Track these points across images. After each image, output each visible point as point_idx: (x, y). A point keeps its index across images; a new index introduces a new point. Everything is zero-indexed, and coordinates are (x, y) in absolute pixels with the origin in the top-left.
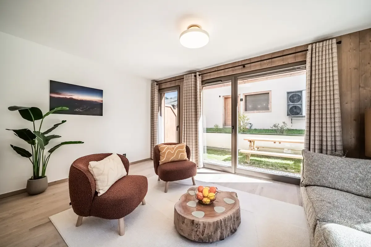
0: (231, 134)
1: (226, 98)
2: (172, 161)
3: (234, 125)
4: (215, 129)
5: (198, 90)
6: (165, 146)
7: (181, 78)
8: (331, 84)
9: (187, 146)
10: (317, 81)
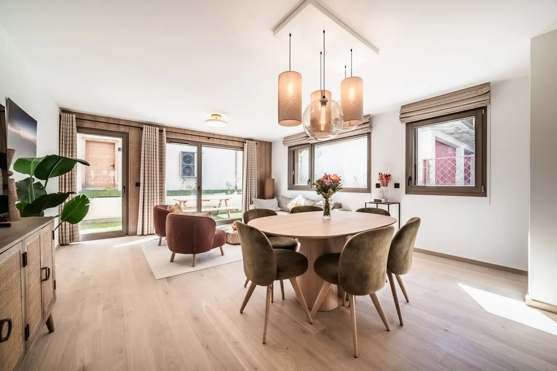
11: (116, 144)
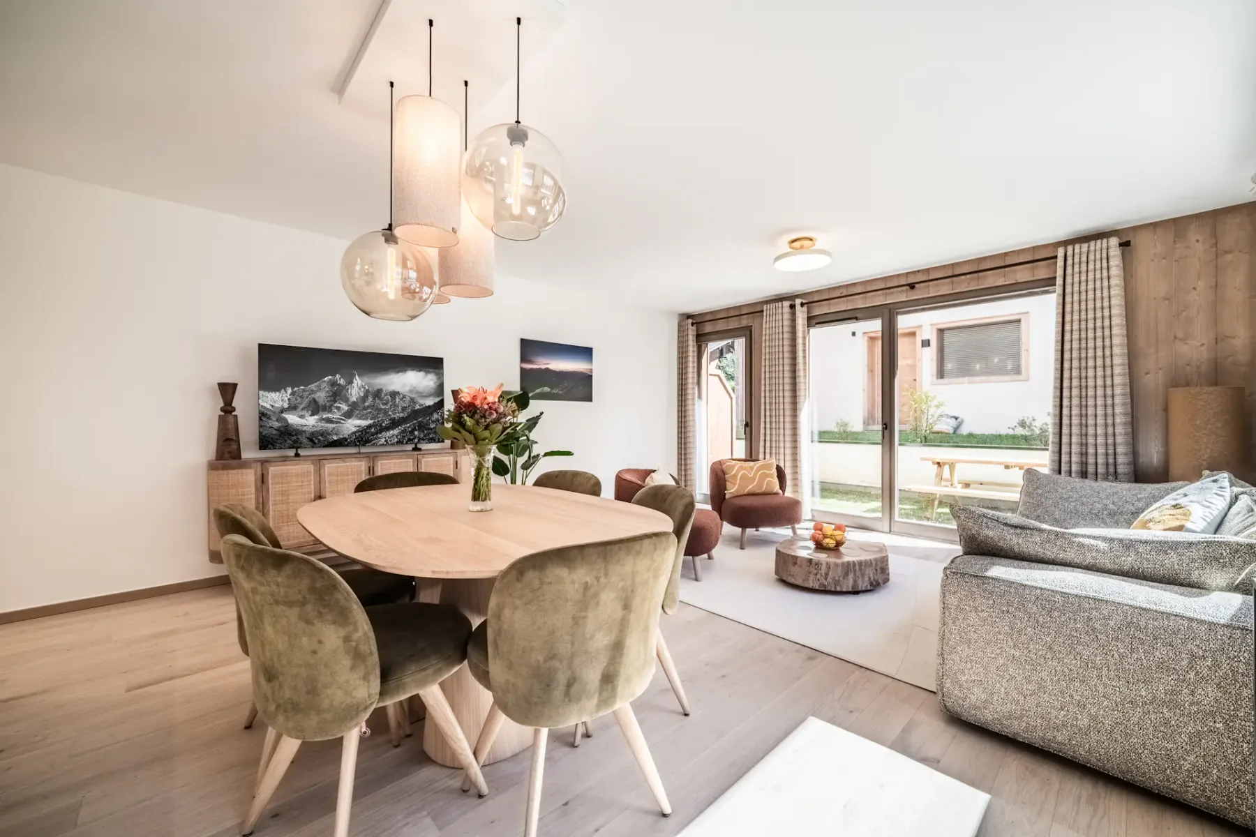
0: (880, 446)
1: (872, 339)
2: (751, 492)
3: (887, 420)
4: (840, 434)
5: (800, 334)
6: (734, 462)
7: (756, 310)
8: (1107, 332)
9: (777, 466)
10: (1076, 326)
11: (917, 333)
